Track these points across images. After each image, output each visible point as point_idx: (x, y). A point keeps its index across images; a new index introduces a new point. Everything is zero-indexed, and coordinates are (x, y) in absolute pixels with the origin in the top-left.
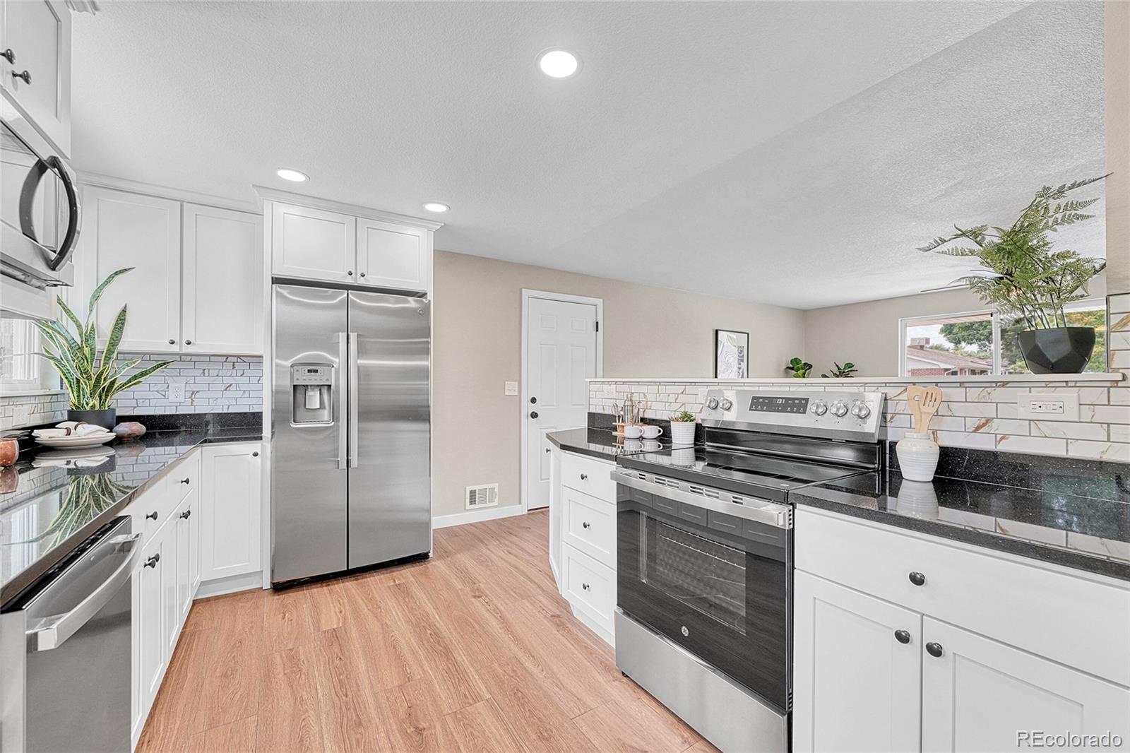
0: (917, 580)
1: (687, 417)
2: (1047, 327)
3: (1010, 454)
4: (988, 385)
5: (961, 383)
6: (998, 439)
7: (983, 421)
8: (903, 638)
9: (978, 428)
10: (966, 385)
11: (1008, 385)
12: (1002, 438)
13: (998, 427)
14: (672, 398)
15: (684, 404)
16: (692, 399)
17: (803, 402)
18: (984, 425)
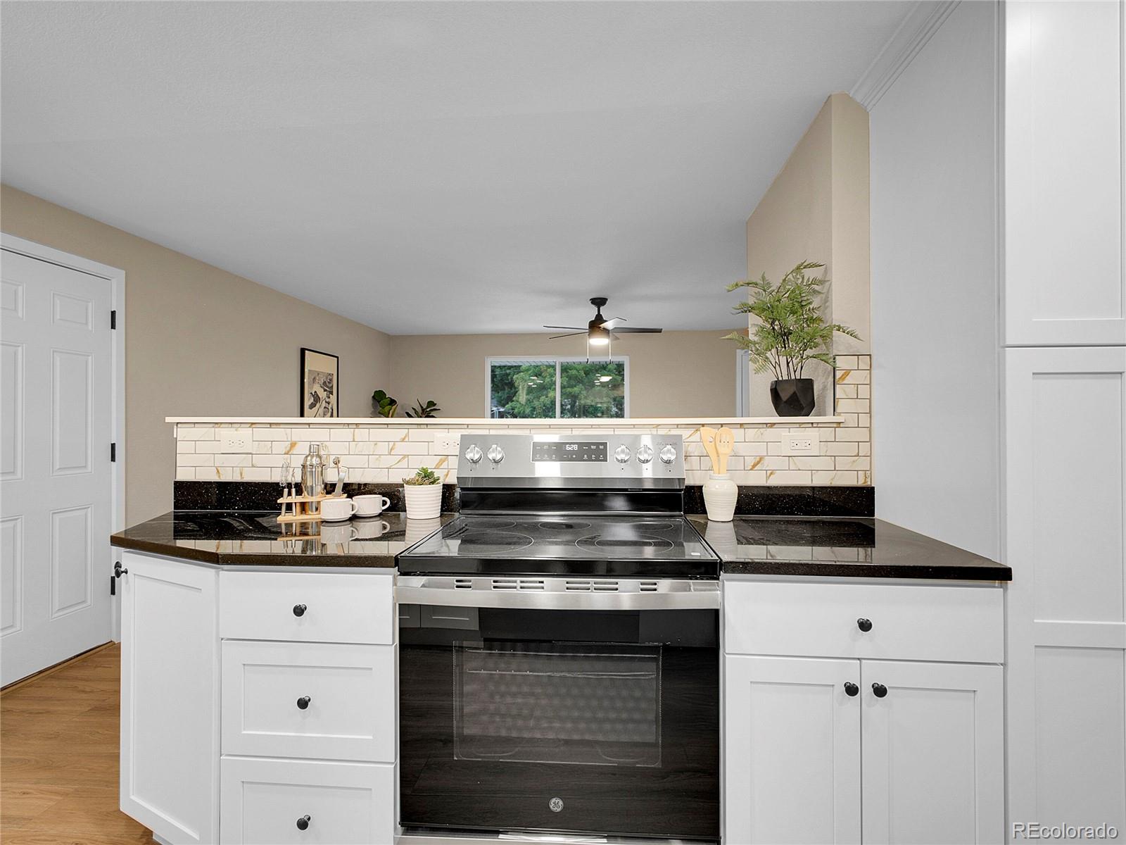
0: (865, 626)
1: (427, 477)
2: (780, 379)
3: (781, 487)
4: (761, 426)
5: (741, 424)
6: (768, 474)
7: (758, 459)
8: (852, 690)
9: (754, 466)
10: (745, 426)
11: (775, 426)
12: (771, 473)
13: (769, 463)
14: (383, 448)
15: (405, 456)
16: (422, 448)
17: (601, 447)
18: (758, 463)
